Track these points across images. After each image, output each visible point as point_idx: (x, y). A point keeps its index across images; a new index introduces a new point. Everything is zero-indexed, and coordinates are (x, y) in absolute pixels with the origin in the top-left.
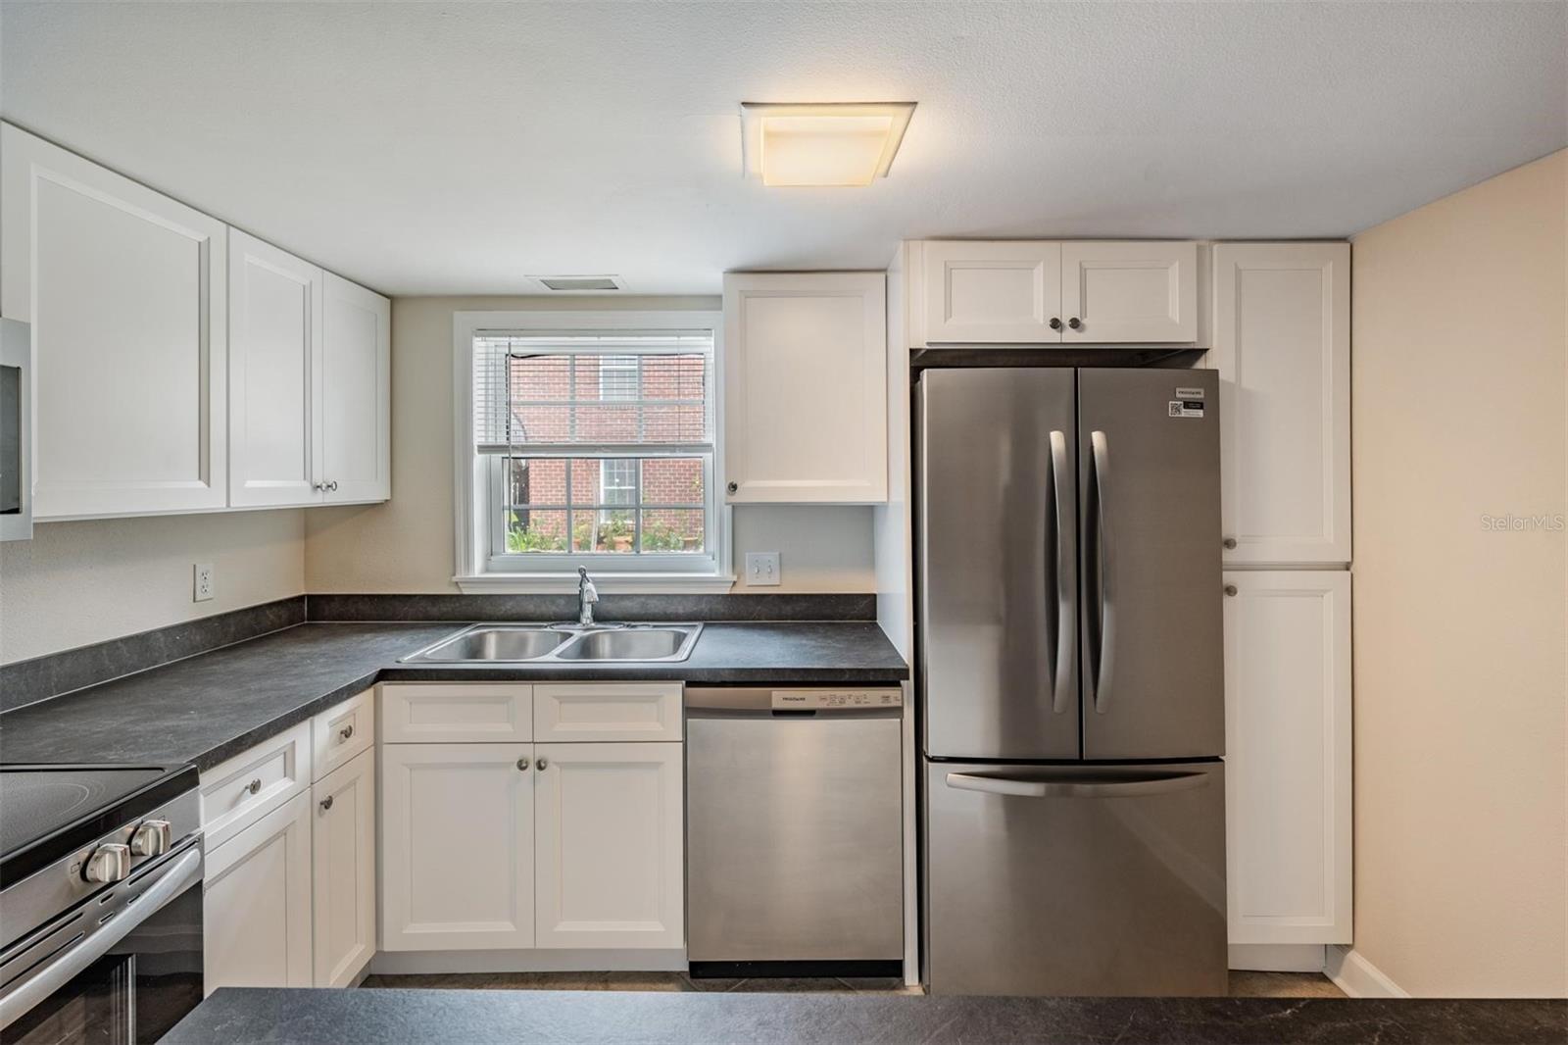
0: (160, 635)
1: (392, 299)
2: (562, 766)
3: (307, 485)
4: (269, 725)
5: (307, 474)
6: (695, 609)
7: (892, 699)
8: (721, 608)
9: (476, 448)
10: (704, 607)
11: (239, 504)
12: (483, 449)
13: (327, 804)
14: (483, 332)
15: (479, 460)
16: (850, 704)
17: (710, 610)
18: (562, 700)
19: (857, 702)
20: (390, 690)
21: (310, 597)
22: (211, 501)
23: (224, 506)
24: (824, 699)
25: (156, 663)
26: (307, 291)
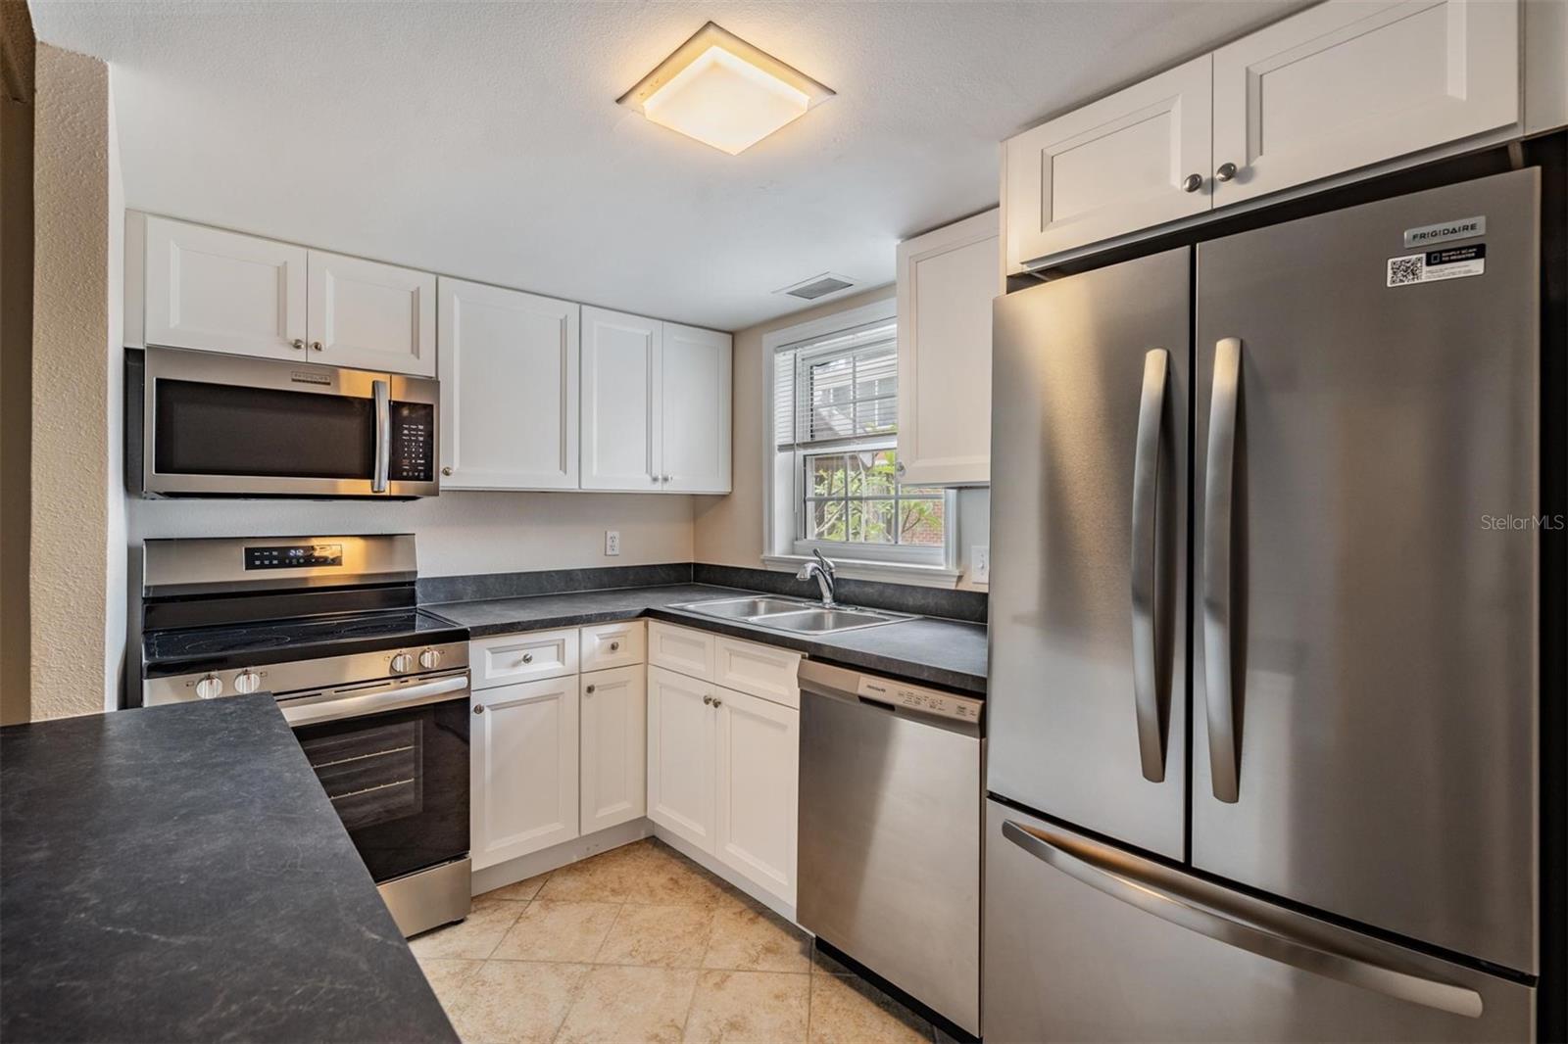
0: (579, 573)
1: (733, 334)
2: (732, 710)
3: (649, 478)
4: (536, 622)
5: (649, 469)
6: (923, 601)
7: (968, 712)
8: (944, 603)
9: (777, 448)
10: (931, 601)
11: (588, 486)
12: (783, 448)
13: (590, 689)
14: (782, 347)
15: (781, 459)
16: (924, 707)
17: (936, 603)
18: (732, 653)
19: (931, 707)
20: (655, 626)
21: (696, 565)
22: (568, 483)
23: (577, 487)
24: (901, 695)
25: (576, 590)
26: (649, 340)
